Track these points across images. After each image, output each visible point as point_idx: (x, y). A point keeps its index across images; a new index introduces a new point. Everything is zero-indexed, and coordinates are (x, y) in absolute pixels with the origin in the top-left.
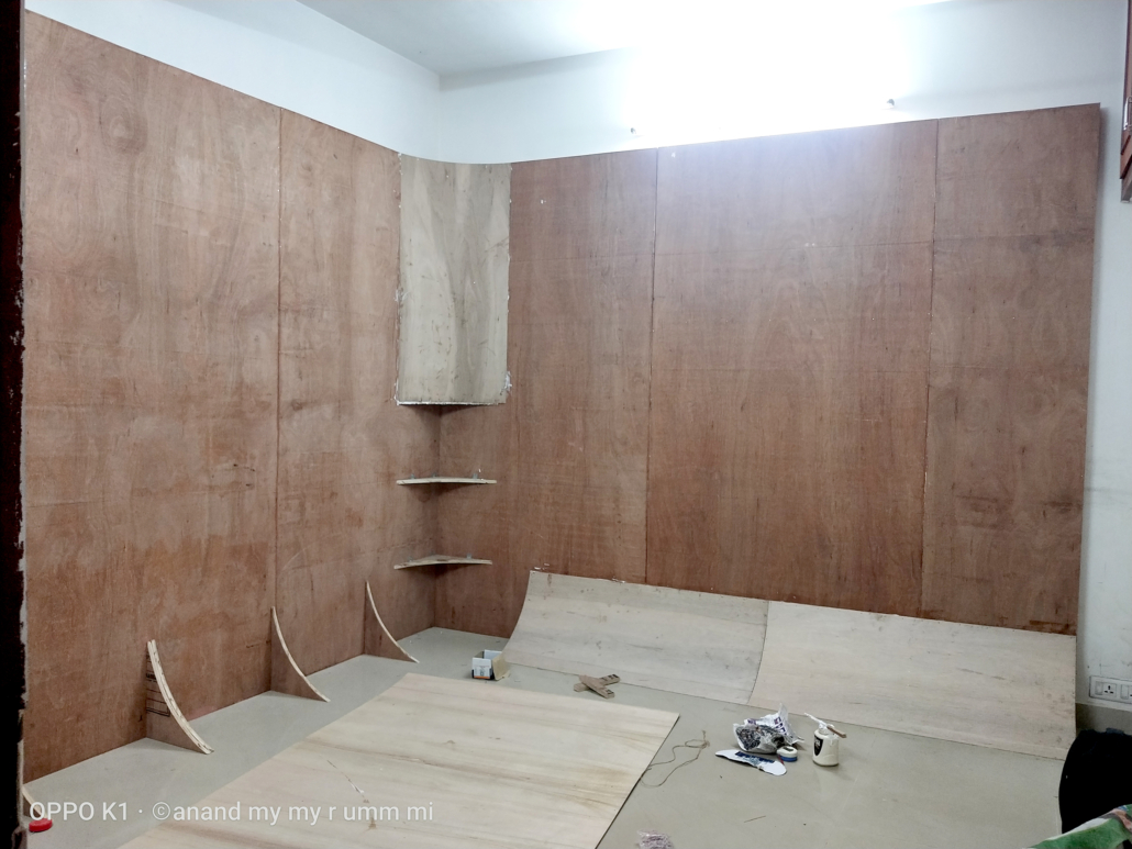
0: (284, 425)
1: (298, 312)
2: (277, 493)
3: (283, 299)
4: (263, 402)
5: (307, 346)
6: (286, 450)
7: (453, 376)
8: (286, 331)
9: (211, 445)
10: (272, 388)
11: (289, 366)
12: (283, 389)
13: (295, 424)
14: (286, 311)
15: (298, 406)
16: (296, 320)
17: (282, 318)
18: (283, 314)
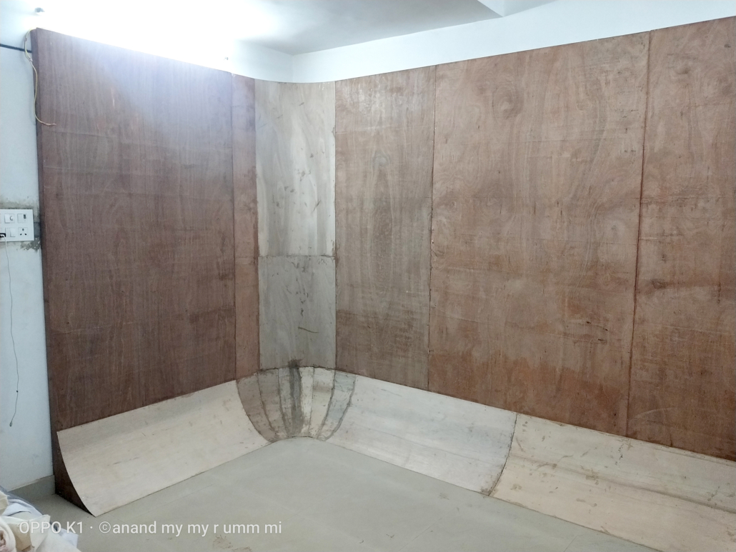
0: (642, 299)
1: (664, 203)
2: (631, 353)
3: (646, 193)
4: (619, 278)
5: (675, 232)
6: (643, 321)
8: (647, 222)
9: (566, 305)
10: (631, 267)
11: (650, 252)
12: (643, 270)
13: (655, 300)
14: (648, 204)
15: (659, 285)
16: (660, 210)
17: (644, 210)
18: (644, 206)
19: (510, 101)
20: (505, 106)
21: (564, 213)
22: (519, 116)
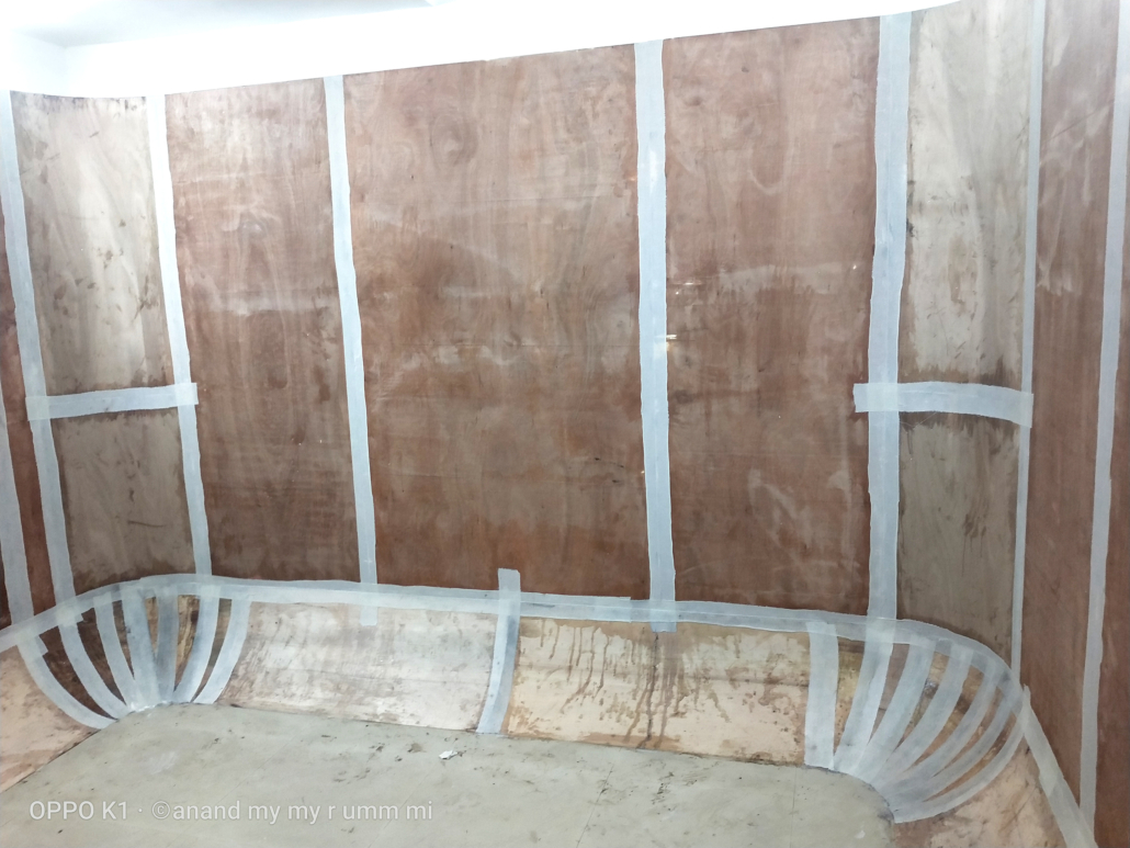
5: (699, 326)
7: (978, 355)
9: (566, 437)
13: (682, 419)
15: (683, 398)
19: (457, 137)
20: (450, 146)
21: (551, 306)
22: (473, 163)
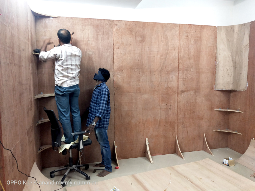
0: (179, 96)
1: (184, 70)
2: (177, 111)
3: (179, 67)
4: (174, 91)
5: (186, 78)
6: (180, 102)
7: (232, 83)
8: (180, 75)
9: (160, 100)
10: (176, 88)
11: (181, 83)
12: (179, 88)
13: (182, 96)
14: (180, 70)
15: (183, 92)
16: (183, 72)
17: (179, 72)
18: (179, 71)
19: (141, 37)
21: (159, 73)
22: (144, 43)
